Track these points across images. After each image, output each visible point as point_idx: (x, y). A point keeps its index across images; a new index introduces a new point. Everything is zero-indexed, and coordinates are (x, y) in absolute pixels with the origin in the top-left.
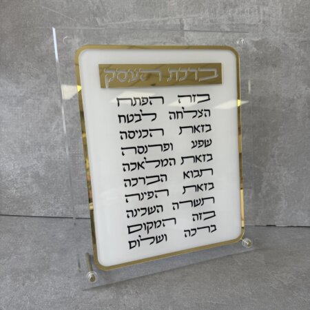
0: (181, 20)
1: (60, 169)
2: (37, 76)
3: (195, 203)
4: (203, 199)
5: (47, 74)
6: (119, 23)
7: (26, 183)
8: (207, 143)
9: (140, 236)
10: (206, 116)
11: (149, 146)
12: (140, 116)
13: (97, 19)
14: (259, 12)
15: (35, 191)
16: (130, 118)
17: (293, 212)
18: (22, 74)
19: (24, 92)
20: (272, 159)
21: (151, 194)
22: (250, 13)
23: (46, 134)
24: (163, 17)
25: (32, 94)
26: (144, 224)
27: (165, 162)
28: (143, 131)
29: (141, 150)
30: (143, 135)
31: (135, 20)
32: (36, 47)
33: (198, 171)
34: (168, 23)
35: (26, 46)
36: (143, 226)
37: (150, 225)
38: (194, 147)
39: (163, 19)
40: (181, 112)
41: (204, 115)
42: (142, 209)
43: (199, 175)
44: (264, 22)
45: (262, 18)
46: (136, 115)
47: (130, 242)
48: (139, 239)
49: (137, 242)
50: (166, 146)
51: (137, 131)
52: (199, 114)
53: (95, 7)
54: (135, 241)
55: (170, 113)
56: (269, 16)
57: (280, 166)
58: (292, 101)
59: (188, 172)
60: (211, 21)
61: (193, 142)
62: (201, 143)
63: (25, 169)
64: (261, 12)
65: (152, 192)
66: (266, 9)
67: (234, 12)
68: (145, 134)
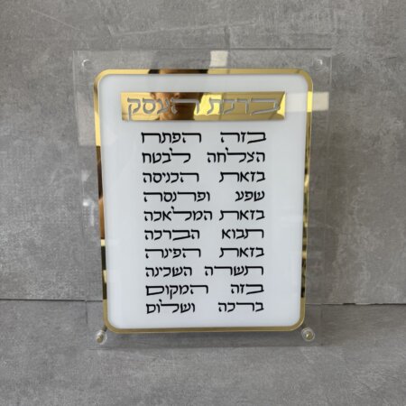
0: (225, 29)
1: (63, 234)
2: (27, 108)
3: (235, 271)
4: (247, 268)
5: (41, 104)
6: (141, 33)
7: (16, 255)
8: (257, 196)
9: (160, 300)
10: (258, 161)
11: (179, 193)
12: (169, 156)
13: (109, 28)
14: (332, 17)
15: (30, 266)
16: (157, 158)
17: (378, 286)
18: (6, 105)
19: (9, 130)
20: (349, 216)
21: (178, 253)
22: (320, 19)
23: (42, 188)
24: (201, 24)
25: (21, 132)
26: (167, 287)
27: (198, 215)
28: (172, 174)
29: (168, 197)
30: (171, 180)
31: (162, 29)
32: (24, 67)
33: (242, 231)
34: (209, 33)
35: (10, 66)
36: (166, 289)
37: (174, 289)
38: (239, 199)
39: (200, 27)
40: (224, 154)
41: (255, 159)
42: (165, 268)
43: (243, 236)
44: (339, 31)
45: (336, 26)
46: (164, 154)
47: (148, 306)
48: (159, 303)
49: (157, 307)
50: (200, 196)
51: (164, 174)
52: (248, 158)
53: (106, 11)
54: (154, 305)
55: (209, 154)
56: (346, 23)
57: (361, 225)
58: (377, 139)
59: (229, 230)
60: (268, 30)
61: (237, 193)
62: (249, 195)
63: (14, 236)
64: (335, 17)
65: (179, 250)
66: (342, 13)
67: (298, 17)
68: (173, 178)
